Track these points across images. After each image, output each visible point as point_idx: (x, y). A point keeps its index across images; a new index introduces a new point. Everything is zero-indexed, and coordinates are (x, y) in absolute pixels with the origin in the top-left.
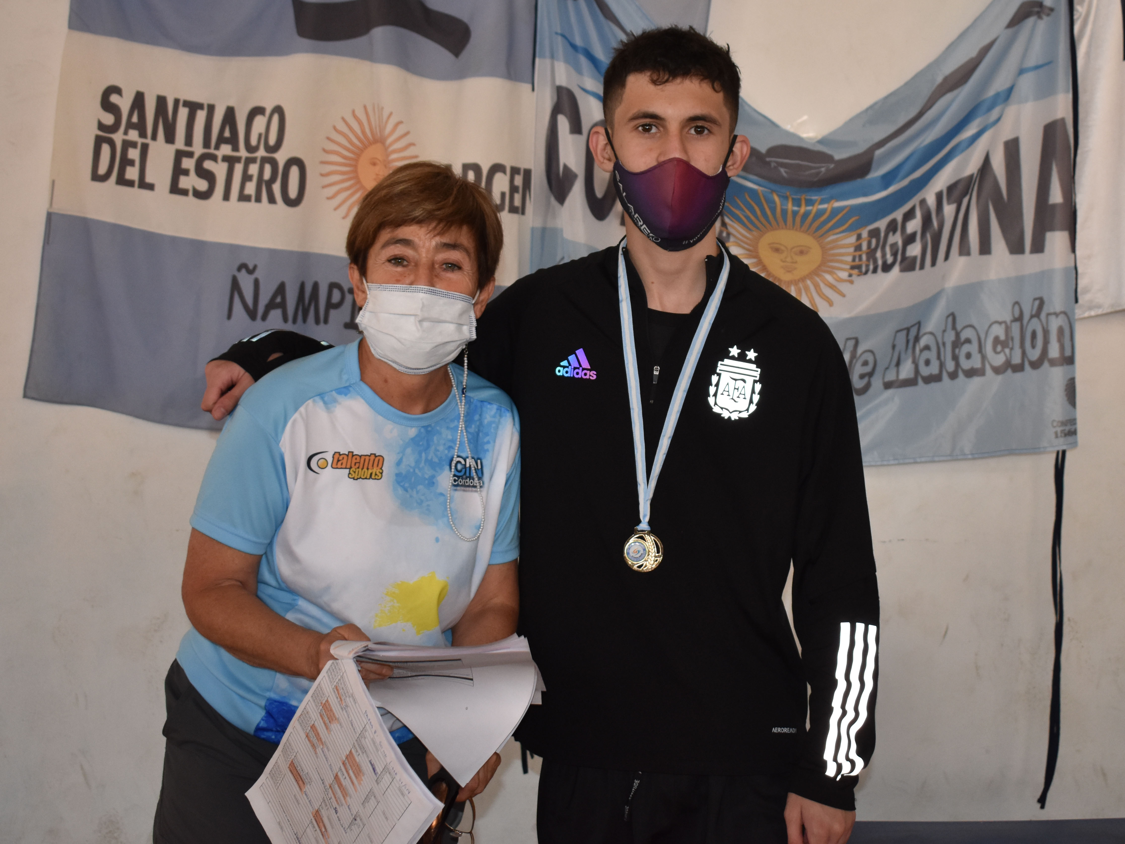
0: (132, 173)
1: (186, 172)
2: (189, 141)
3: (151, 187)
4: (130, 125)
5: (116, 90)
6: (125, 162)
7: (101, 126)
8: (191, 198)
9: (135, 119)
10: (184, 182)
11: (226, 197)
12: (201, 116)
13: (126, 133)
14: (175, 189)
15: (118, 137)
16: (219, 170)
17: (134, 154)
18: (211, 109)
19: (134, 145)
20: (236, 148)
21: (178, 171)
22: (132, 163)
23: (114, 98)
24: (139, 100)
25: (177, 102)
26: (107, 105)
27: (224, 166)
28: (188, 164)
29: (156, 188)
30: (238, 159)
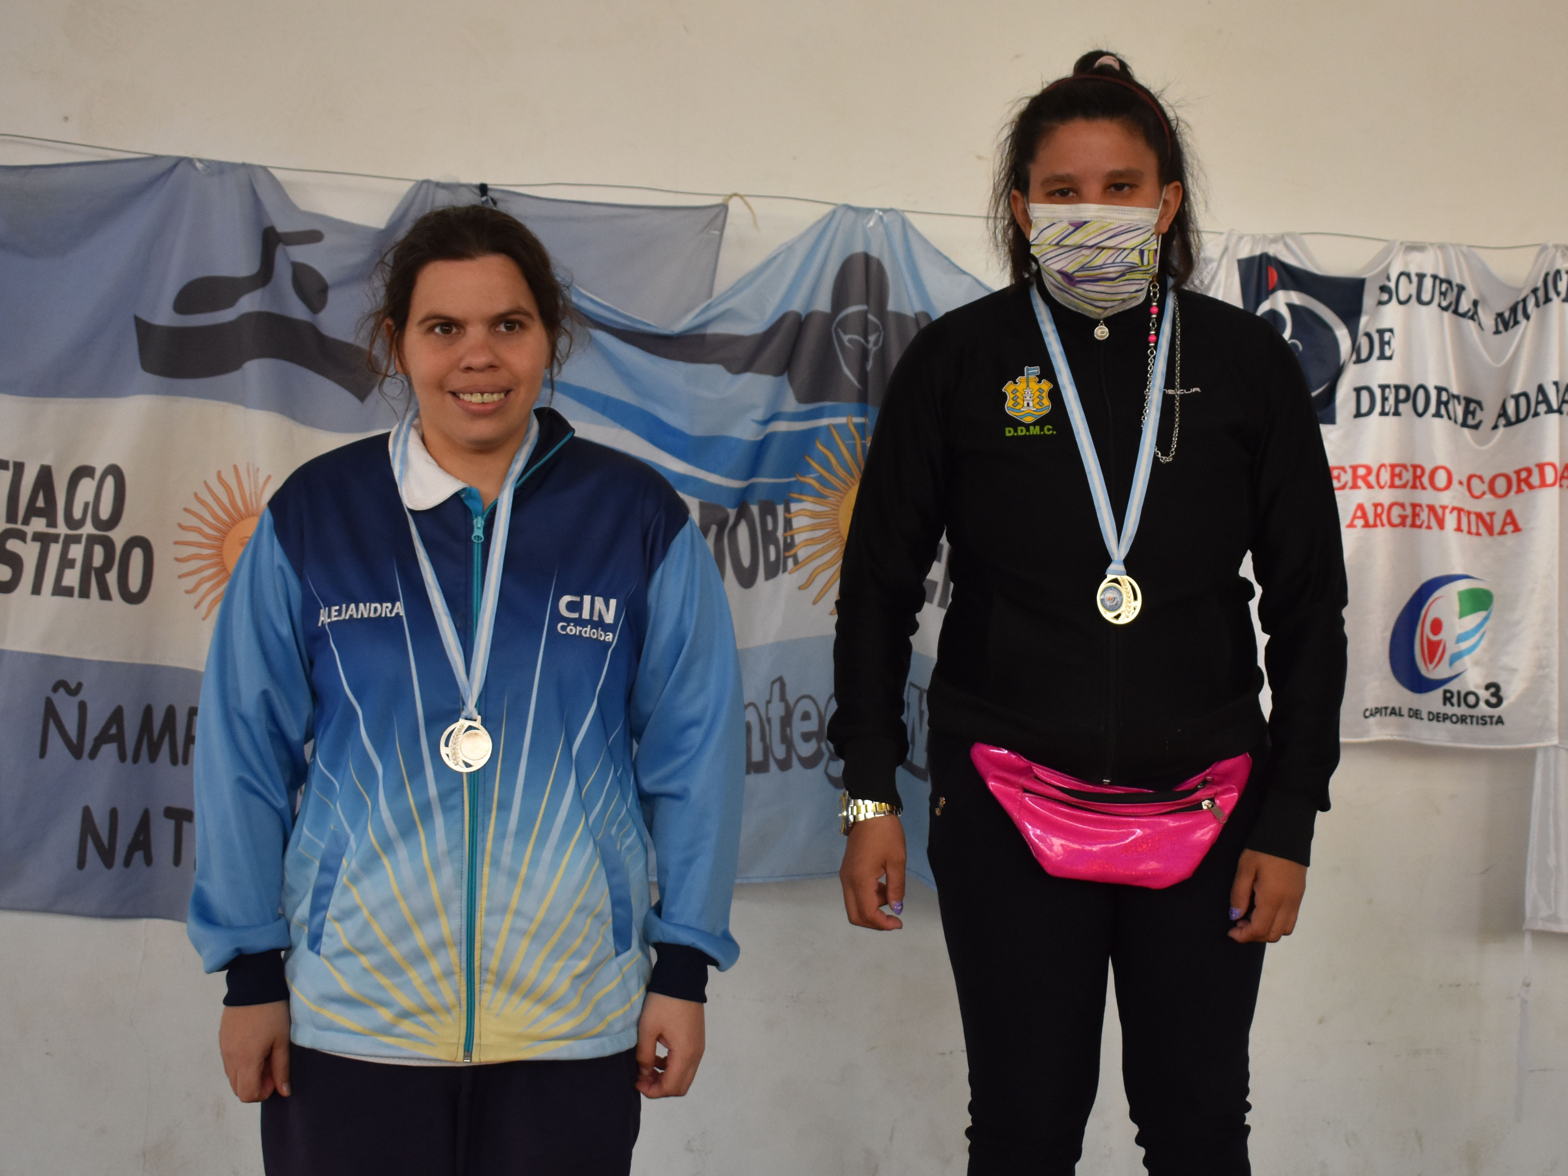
11: (36, 590)
16: (28, 552)
18: (19, 468)
20: (52, 522)
27: (35, 547)
30: (55, 538)
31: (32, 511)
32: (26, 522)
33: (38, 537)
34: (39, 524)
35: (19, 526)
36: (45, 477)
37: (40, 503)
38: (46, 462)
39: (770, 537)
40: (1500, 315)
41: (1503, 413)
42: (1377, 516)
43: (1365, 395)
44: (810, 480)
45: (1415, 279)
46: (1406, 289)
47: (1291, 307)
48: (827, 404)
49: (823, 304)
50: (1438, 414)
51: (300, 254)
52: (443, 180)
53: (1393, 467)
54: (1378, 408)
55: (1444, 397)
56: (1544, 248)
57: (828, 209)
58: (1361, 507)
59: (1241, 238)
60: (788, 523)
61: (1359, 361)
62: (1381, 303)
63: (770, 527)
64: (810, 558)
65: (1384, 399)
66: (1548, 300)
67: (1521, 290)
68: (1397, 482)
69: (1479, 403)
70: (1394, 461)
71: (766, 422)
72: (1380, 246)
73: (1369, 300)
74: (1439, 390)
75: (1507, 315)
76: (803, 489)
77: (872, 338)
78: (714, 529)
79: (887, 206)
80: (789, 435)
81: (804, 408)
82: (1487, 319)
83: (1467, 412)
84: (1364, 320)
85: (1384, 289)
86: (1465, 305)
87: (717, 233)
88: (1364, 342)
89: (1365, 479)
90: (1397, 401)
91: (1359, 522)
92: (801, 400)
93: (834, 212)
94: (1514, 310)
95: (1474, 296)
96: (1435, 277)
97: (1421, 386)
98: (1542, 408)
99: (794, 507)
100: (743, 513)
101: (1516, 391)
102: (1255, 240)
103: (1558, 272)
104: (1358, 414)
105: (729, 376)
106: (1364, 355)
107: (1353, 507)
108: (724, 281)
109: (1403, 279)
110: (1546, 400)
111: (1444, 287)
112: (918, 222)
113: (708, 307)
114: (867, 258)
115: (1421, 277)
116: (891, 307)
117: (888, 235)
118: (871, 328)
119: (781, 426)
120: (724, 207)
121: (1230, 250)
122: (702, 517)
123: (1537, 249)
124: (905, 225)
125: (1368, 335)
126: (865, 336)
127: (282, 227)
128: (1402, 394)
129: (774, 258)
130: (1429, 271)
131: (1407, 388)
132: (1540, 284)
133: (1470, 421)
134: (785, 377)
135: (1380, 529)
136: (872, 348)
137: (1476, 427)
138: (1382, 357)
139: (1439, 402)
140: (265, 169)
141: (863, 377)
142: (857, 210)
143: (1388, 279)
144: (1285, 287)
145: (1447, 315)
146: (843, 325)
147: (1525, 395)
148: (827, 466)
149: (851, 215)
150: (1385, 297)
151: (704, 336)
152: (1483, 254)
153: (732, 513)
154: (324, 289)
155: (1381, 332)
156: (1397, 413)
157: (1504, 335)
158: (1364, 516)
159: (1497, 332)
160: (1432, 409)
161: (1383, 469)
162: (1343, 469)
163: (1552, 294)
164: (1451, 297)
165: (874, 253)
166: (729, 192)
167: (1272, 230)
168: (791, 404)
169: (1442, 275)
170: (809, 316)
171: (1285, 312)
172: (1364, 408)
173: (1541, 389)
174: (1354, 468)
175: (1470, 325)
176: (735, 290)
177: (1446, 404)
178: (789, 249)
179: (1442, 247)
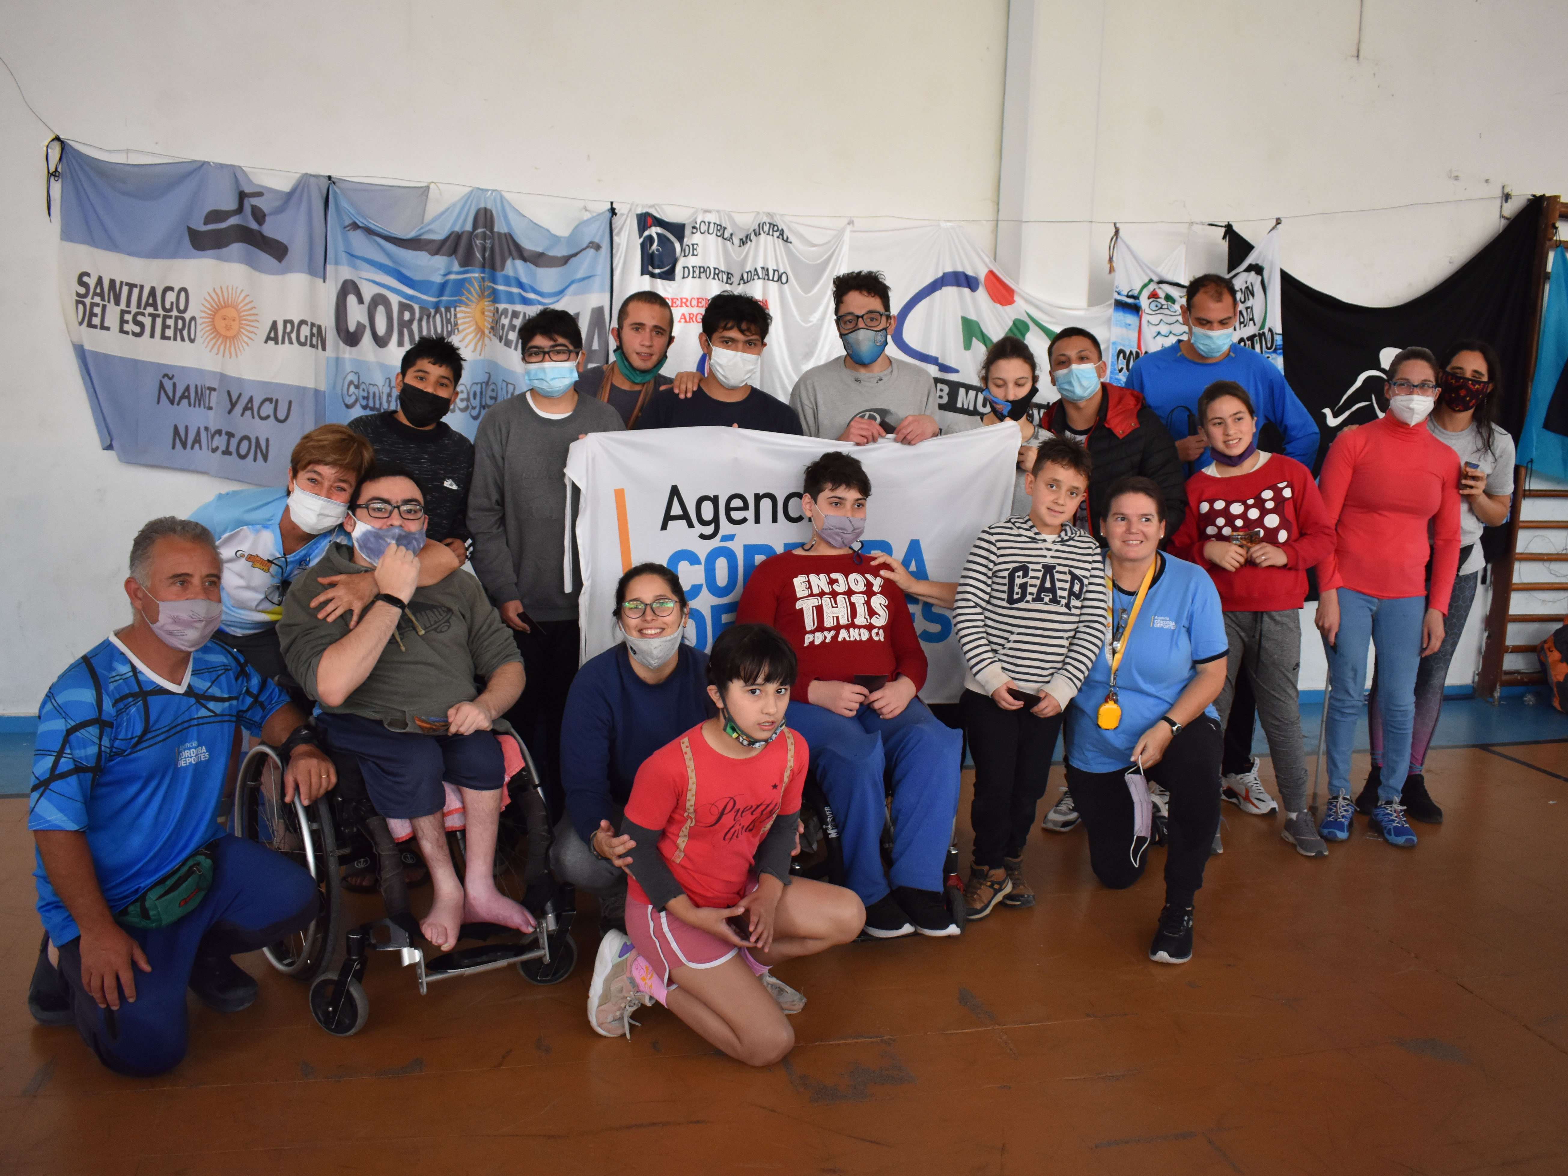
0: (96, 321)
1: (127, 322)
2: (128, 304)
3: (108, 329)
4: (95, 294)
5: (88, 274)
6: (93, 315)
7: (78, 295)
8: (131, 336)
9: (98, 291)
10: (126, 327)
11: (152, 336)
12: (136, 291)
13: (92, 298)
14: (122, 331)
15: (88, 301)
16: (147, 321)
17: (97, 310)
18: (142, 287)
19: (98, 305)
20: (156, 309)
21: (123, 322)
22: (96, 315)
23: (85, 279)
24: (100, 281)
25: (122, 283)
26: (81, 283)
27: (150, 319)
28: (128, 317)
29: (111, 329)
30: (159, 316)
31: (147, 304)
32: (145, 309)
33: (150, 315)
34: (150, 310)
35: (142, 310)
36: (153, 291)
37: (151, 301)
38: (154, 285)
39: (449, 321)
40: (741, 240)
41: (742, 278)
42: (690, 318)
43: (686, 269)
44: (463, 298)
45: (707, 224)
46: (704, 228)
47: (658, 234)
48: (470, 268)
49: (469, 227)
50: (714, 278)
51: (255, 201)
52: (313, 173)
53: (698, 299)
54: (691, 275)
55: (717, 271)
56: (758, 213)
57: (470, 189)
58: (683, 315)
59: (637, 205)
60: (455, 316)
61: (685, 256)
62: (693, 233)
63: (449, 317)
64: (464, 330)
65: (694, 272)
66: (760, 234)
67: (748, 230)
68: (700, 305)
69: (732, 275)
70: (698, 297)
71: (445, 275)
72: (693, 210)
73: (687, 231)
74: (715, 269)
75: (744, 239)
76: (461, 302)
77: (488, 242)
78: (425, 317)
79: (494, 188)
80: (456, 281)
81: (462, 269)
82: (736, 241)
83: (728, 278)
84: (685, 240)
85: (694, 227)
86: (726, 235)
87: (425, 197)
88: (687, 248)
89: (685, 304)
90: (700, 273)
91: (683, 320)
92: (461, 266)
93: (472, 192)
94: (747, 237)
95: (731, 231)
96: (715, 224)
97: (708, 267)
98: (756, 277)
99: (458, 309)
100: (437, 310)
101: (747, 270)
102: (643, 206)
103: (765, 223)
104: (684, 278)
105: (429, 256)
106: (687, 254)
107: (680, 315)
108: (428, 217)
109: (703, 224)
110: (758, 274)
111: (719, 227)
112: (507, 195)
113: (422, 228)
114: (486, 209)
115: (709, 223)
116: (496, 229)
117: (495, 200)
118: (487, 237)
119: (452, 277)
120: (428, 187)
121: (633, 210)
122: (420, 313)
123: (755, 214)
124: (502, 197)
125: (688, 246)
126: (485, 240)
127: (247, 190)
128: (702, 270)
129: (449, 208)
130: (713, 221)
131: (704, 268)
132: (757, 227)
133: (729, 282)
134: (454, 256)
135: (692, 323)
136: (488, 245)
137: (731, 284)
138: (693, 255)
139: (715, 273)
140: (240, 167)
141: (484, 258)
142: (482, 190)
143: (696, 223)
144: (655, 226)
145: (720, 239)
146: (476, 236)
147: (750, 272)
148: (470, 293)
149: (480, 191)
150: (695, 231)
151: (420, 240)
152: (734, 215)
153: (432, 311)
154: (264, 216)
155: (693, 245)
156: (700, 277)
157: (743, 247)
158: (685, 318)
159: (740, 246)
160: (712, 276)
161: (693, 300)
162: (677, 299)
163: (762, 232)
164: (721, 232)
165: (489, 207)
166: (430, 181)
167: (651, 203)
168: (456, 267)
169: (718, 223)
170: (463, 233)
171: (655, 236)
172: (686, 276)
173: (756, 270)
174: (681, 299)
175: (729, 243)
176: (433, 221)
177: (718, 275)
178: (454, 205)
179: (718, 211)
